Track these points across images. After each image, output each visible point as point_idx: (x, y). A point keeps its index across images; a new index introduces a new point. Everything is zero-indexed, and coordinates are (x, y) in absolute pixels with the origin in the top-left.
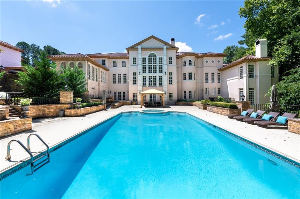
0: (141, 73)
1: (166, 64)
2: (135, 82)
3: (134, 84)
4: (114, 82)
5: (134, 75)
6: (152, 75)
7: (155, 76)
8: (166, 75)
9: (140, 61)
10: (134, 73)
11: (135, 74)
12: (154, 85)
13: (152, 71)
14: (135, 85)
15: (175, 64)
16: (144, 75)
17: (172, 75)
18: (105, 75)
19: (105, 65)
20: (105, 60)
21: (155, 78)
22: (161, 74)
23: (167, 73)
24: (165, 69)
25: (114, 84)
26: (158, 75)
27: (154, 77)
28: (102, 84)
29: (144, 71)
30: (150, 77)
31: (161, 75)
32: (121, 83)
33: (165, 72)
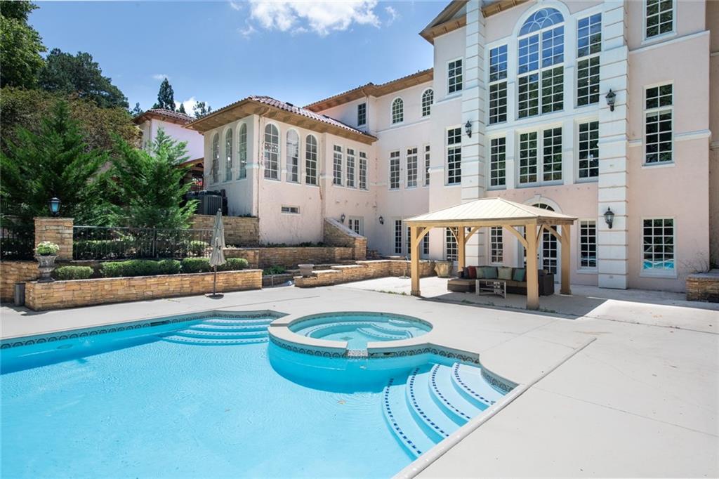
0: (475, 128)
1: (621, 40)
2: (454, 177)
3: (451, 181)
4: (395, 184)
5: (451, 141)
6: (539, 124)
7: (552, 126)
8: (621, 111)
9: (474, 73)
10: (451, 133)
11: (454, 136)
12: (546, 178)
13: (540, 106)
14: (454, 186)
15: (702, 24)
16: (497, 131)
17: (667, 101)
18: (357, 158)
19: (364, 122)
20: (364, 105)
21: (554, 137)
22: (588, 114)
23: (621, 98)
24: (612, 75)
25: (395, 190)
26: (569, 119)
27: (547, 133)
28: (334, 192)
29: (498, 115)
30: (527, 141)
31: (588, 119)
32: (415, 184)
33: (611, 95)
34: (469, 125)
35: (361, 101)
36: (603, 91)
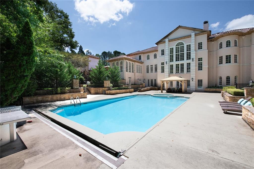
0: (168, 63)
1: (194, 50)
2: (163, 71)
3: (162, 72)
4: (148, 72)
5: (162, 65)
6: (180, 62)
7: (182, 63)
8: (194, 62)
9: (167, 52)
10: (162, 63)
11: (163, 64)
12: (181, 72)
13: (180, 59)
14: (163, 73)
15: (207, 49)
16: (171, 63)
17: (202, 60)
18: (140, 67)
19: (141, 59)
20: (141, 56)
21: (182, 65)
22: (189, 61)
23: (194, 59)
24: (193, 55)
25: (148, 73)
26: (185, 62)
27: (181, 64)
28: (137, 74)
29: (171, 60)
30: (177, 65)
31: (189, 62)
32: (153, 72)
33: (193, 59)
34: (166, 62)
35: (140, 55)
36: (191, 58)
